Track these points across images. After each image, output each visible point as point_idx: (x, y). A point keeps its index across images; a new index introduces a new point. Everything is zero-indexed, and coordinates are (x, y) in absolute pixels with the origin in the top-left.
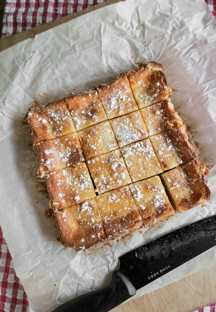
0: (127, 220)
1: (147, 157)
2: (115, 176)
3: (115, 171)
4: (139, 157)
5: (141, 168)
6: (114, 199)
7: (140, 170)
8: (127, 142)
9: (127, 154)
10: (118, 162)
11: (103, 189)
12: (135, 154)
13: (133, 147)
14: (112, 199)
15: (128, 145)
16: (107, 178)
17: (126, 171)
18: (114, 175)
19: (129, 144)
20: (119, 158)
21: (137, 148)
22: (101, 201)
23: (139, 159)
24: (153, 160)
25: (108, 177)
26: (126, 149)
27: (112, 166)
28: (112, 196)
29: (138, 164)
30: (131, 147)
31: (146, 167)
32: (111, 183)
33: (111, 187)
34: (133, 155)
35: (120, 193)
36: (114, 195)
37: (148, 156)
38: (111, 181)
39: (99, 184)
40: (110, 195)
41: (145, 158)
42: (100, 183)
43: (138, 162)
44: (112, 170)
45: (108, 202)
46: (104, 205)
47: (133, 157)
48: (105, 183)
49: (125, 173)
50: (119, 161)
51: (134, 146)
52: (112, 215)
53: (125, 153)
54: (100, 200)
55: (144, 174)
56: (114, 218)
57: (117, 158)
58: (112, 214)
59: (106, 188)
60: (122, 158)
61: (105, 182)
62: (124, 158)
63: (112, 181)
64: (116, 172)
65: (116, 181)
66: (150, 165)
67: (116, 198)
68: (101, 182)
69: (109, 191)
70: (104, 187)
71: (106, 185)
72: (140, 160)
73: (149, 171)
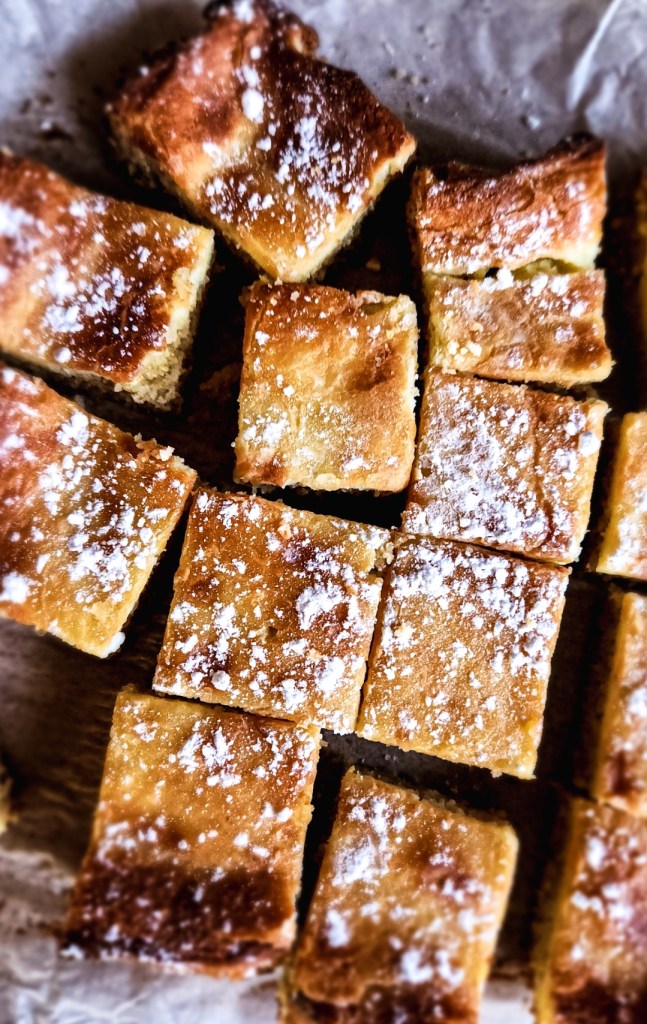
0: (217, 907)
1: (500, 657)
2: (286, 653)
3: (305, 625)
4: (463, 631)
5: (442, 695)
6: (210, 762)
7: (428, 701)
8: (455, 529)
9: (415, 584)
10: (345, 590)
11: (188, 676)
12: (457, 605)
13: (466, 564)
14: (199, 753)
15: (449, 540)
16: (245, 636)
17: (359, 664)
18: (285, 646)
19: (457, 537)
20: (362, 575)
21: (485, 586)
22: (138, 736)
23: (459, 645)
24: (523, 689)
25: (252, 634)
26: (424, 554)
27: (307, 593)
28: (210, 739)
29: (436, 667)
30: (460, 559)
31: (468, 704)
32: (244, 674)
33: (237, 692)
34: (444, 604)
35: (257, 748)
36: (220, 739)
37: (508, 656)
38: (253, 663)
39: (184, 640)
40: (201, 731)
41: (493, 656)
42: (193, 640)
43: (442, 655)
44: (293, 615)
45: (172, 759)
46: (144, 766)
47: (435, 611)
48: (220, 657)
49: (348, 669)
50: (356, 587)
51: (474, 561)
52: (152, 836)
53: (411, 569)
54: (135, 723)
55: (435, 728)
56: (158, 855)
57: (357, 568)
58: (156, 828)
59: (207, 681)
60: (380, 582)
61: (222, 649)
62: (387, 591)
63: (261, 667)
64: (306, 634)
65: (278, 679)
66: (490, 704)
67: (221, 762)
68: (200, 638)
69: (212, 706)
70: (199, 670)
71: (217, 668)
72: (461, 650)
73: (466, 733)
